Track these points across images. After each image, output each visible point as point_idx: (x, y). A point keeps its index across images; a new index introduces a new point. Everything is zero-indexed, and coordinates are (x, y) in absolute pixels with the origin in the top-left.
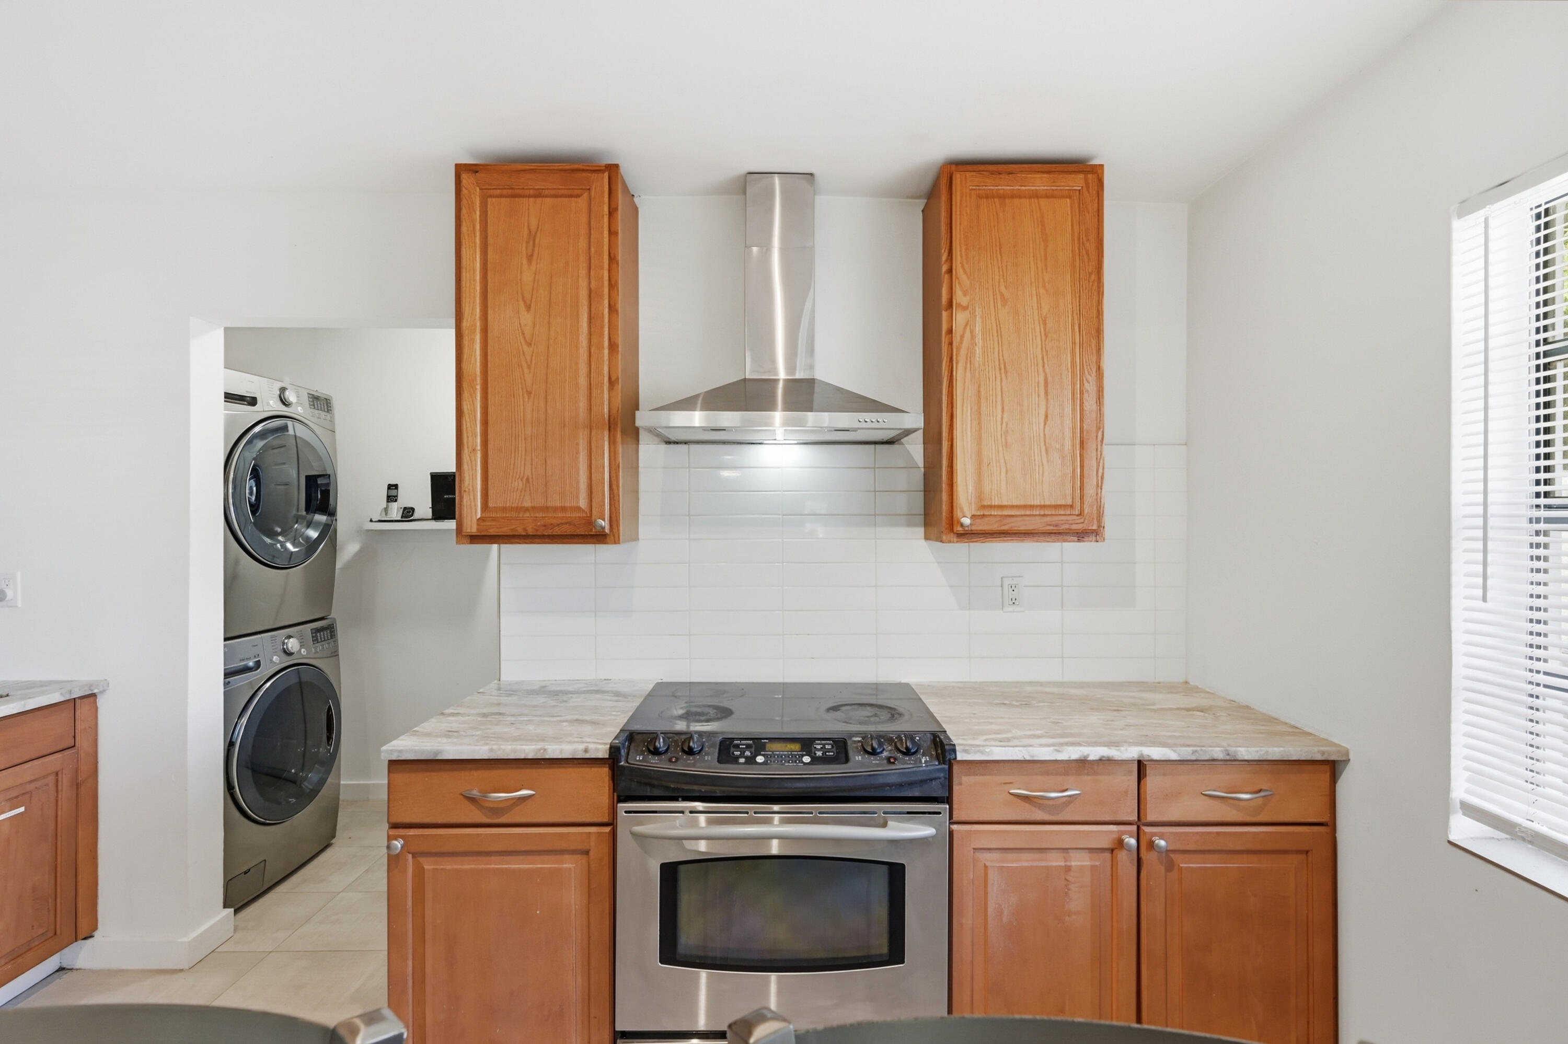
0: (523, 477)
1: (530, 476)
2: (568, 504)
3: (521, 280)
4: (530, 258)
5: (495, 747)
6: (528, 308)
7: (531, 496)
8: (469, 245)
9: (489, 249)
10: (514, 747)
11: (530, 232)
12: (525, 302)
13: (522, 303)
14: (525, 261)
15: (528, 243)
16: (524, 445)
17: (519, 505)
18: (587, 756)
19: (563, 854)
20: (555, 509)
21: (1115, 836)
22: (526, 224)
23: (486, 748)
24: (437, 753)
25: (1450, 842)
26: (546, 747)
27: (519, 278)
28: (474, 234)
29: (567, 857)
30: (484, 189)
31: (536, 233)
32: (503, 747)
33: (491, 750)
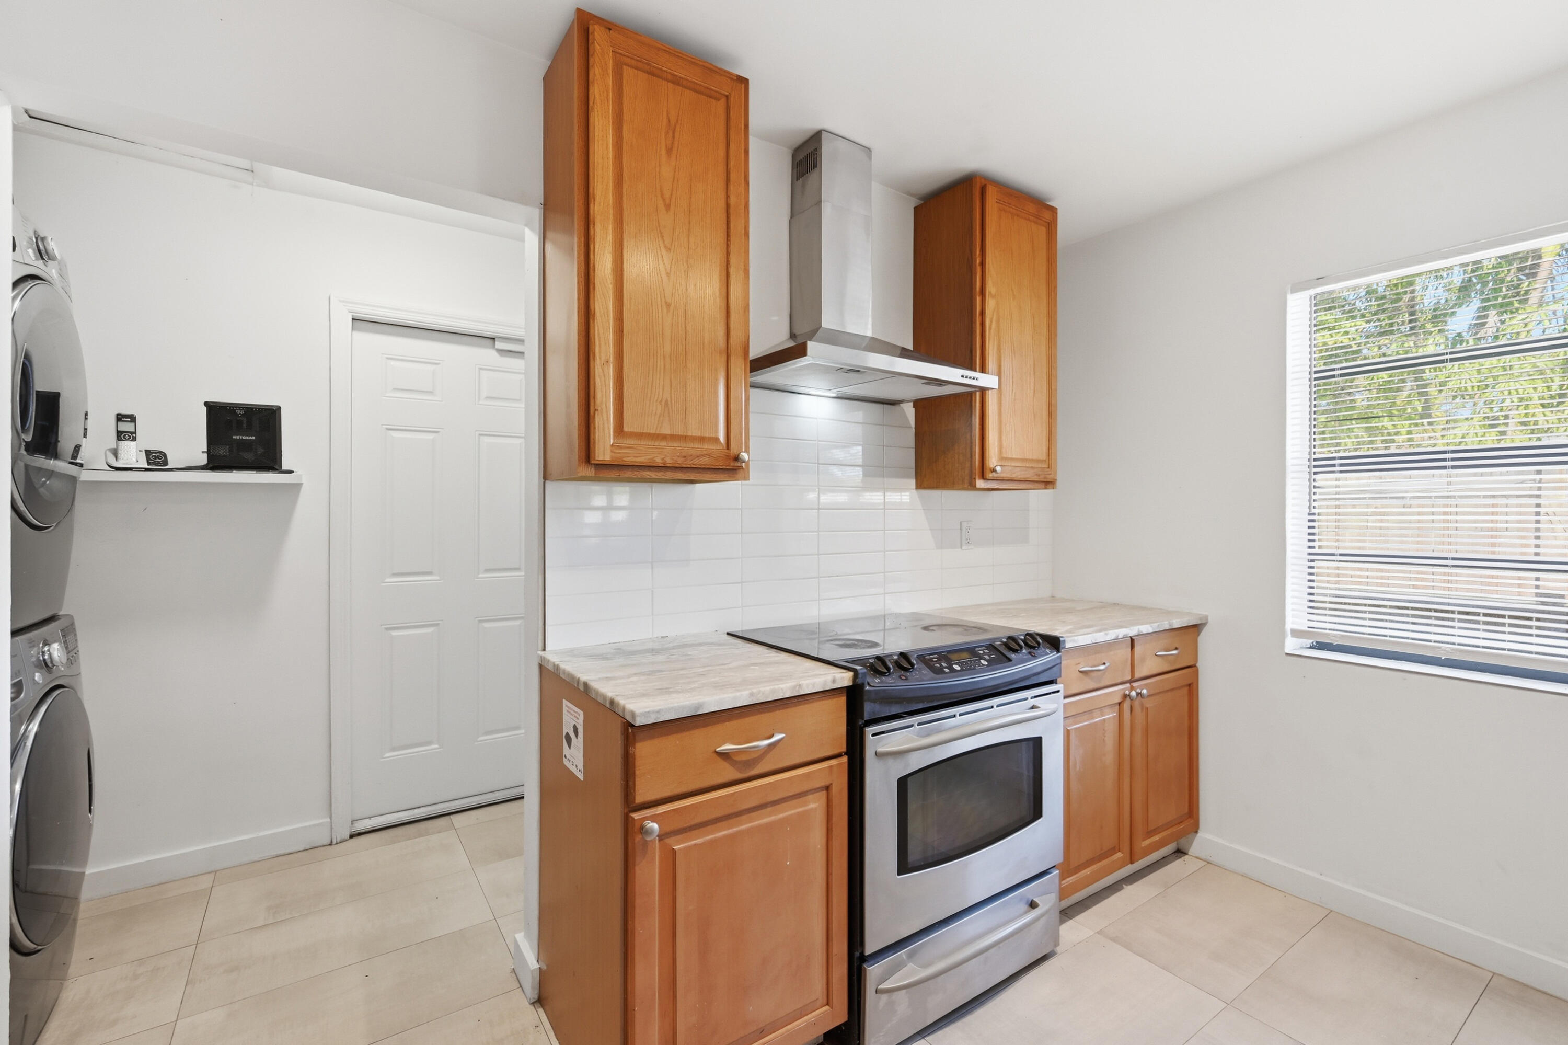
0: (661, 401)
1: (669, 399)
2: (707, 435)
3: (659, 173)
4: (669, 151)
5: (754, 691)
6: (668, 207)
7: (670, 422)
8: (602, 114)
9: (624, 127)
10: (772, 687)
11: (669, 121)
12: (664, 200)
13: (660, 202)
14: (664, 152)
15: (667, 133)
16: (662, 363)
17: (658, 432)
18: (835, 686)
19: (806, 796)
20: (694, 439)
21: (1122, 693)
22: (665, 113)
23: (746, 693)
24: (698, 708)
25: (1287, 654)
26: (801, 683)
27: (657, 170)
28: (608, 100)
29: (810, 797)
30: (618, 53)
31: (675, 126)
32: (762, 689)
33: (752, 694)
